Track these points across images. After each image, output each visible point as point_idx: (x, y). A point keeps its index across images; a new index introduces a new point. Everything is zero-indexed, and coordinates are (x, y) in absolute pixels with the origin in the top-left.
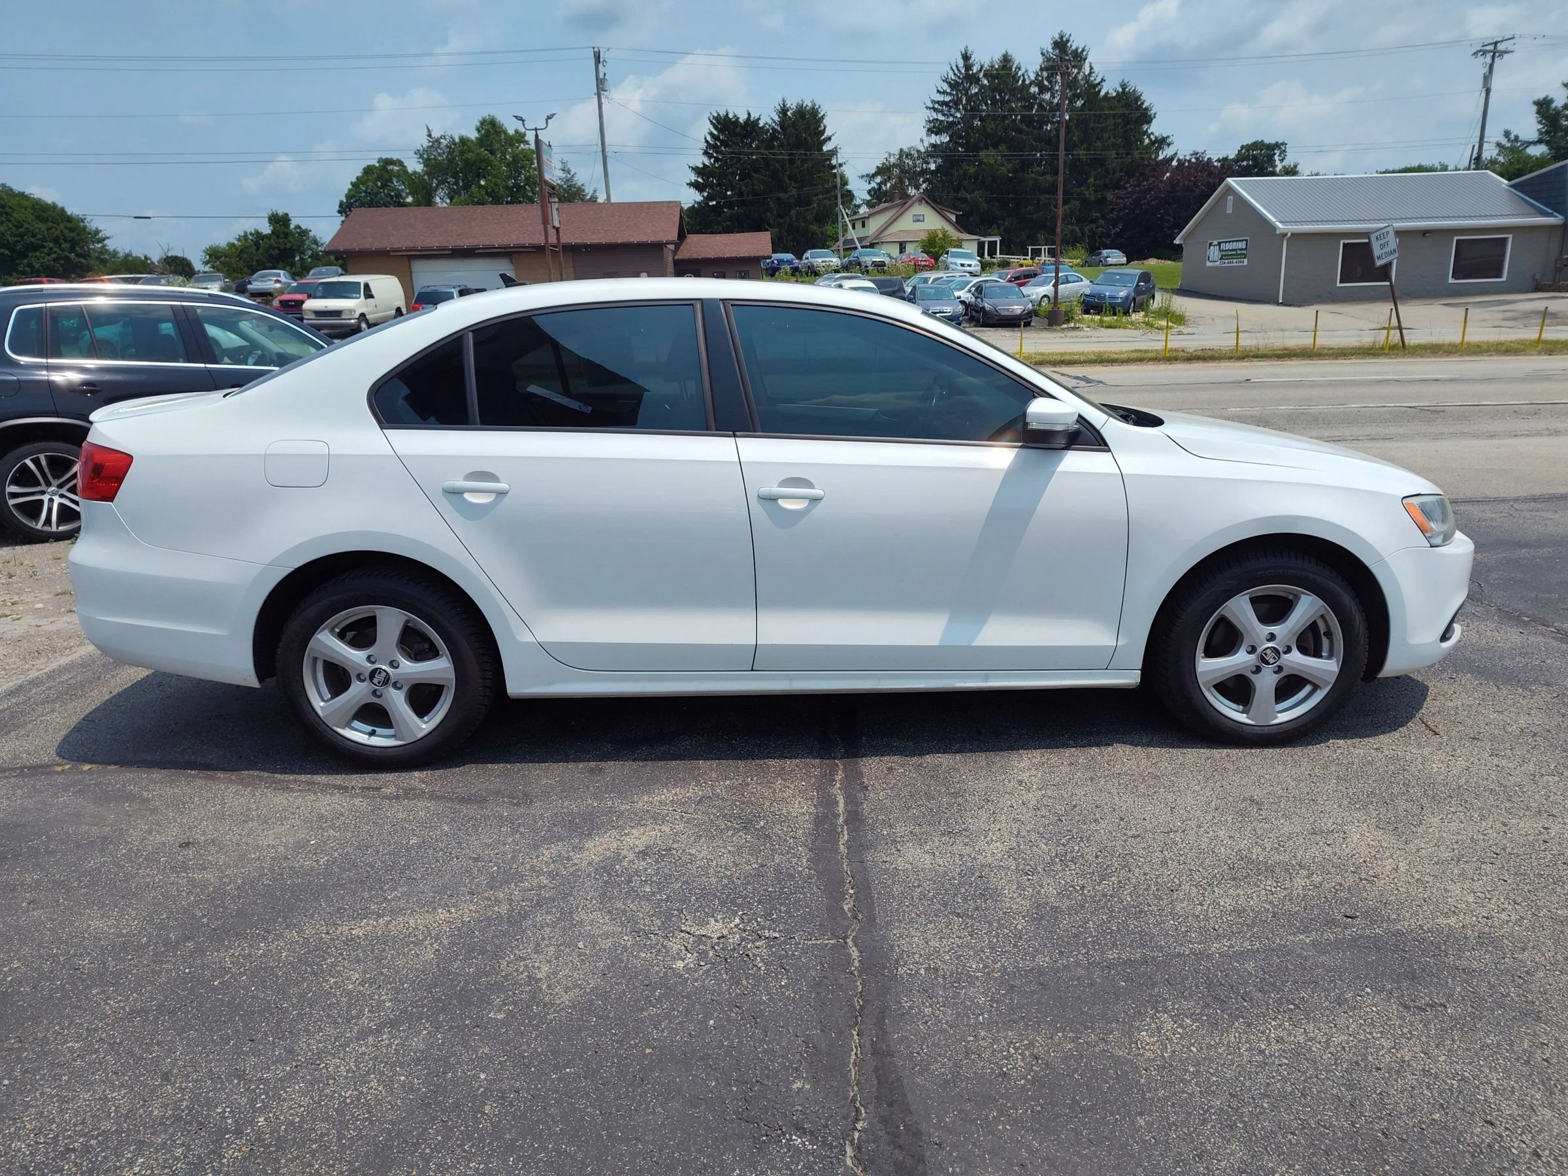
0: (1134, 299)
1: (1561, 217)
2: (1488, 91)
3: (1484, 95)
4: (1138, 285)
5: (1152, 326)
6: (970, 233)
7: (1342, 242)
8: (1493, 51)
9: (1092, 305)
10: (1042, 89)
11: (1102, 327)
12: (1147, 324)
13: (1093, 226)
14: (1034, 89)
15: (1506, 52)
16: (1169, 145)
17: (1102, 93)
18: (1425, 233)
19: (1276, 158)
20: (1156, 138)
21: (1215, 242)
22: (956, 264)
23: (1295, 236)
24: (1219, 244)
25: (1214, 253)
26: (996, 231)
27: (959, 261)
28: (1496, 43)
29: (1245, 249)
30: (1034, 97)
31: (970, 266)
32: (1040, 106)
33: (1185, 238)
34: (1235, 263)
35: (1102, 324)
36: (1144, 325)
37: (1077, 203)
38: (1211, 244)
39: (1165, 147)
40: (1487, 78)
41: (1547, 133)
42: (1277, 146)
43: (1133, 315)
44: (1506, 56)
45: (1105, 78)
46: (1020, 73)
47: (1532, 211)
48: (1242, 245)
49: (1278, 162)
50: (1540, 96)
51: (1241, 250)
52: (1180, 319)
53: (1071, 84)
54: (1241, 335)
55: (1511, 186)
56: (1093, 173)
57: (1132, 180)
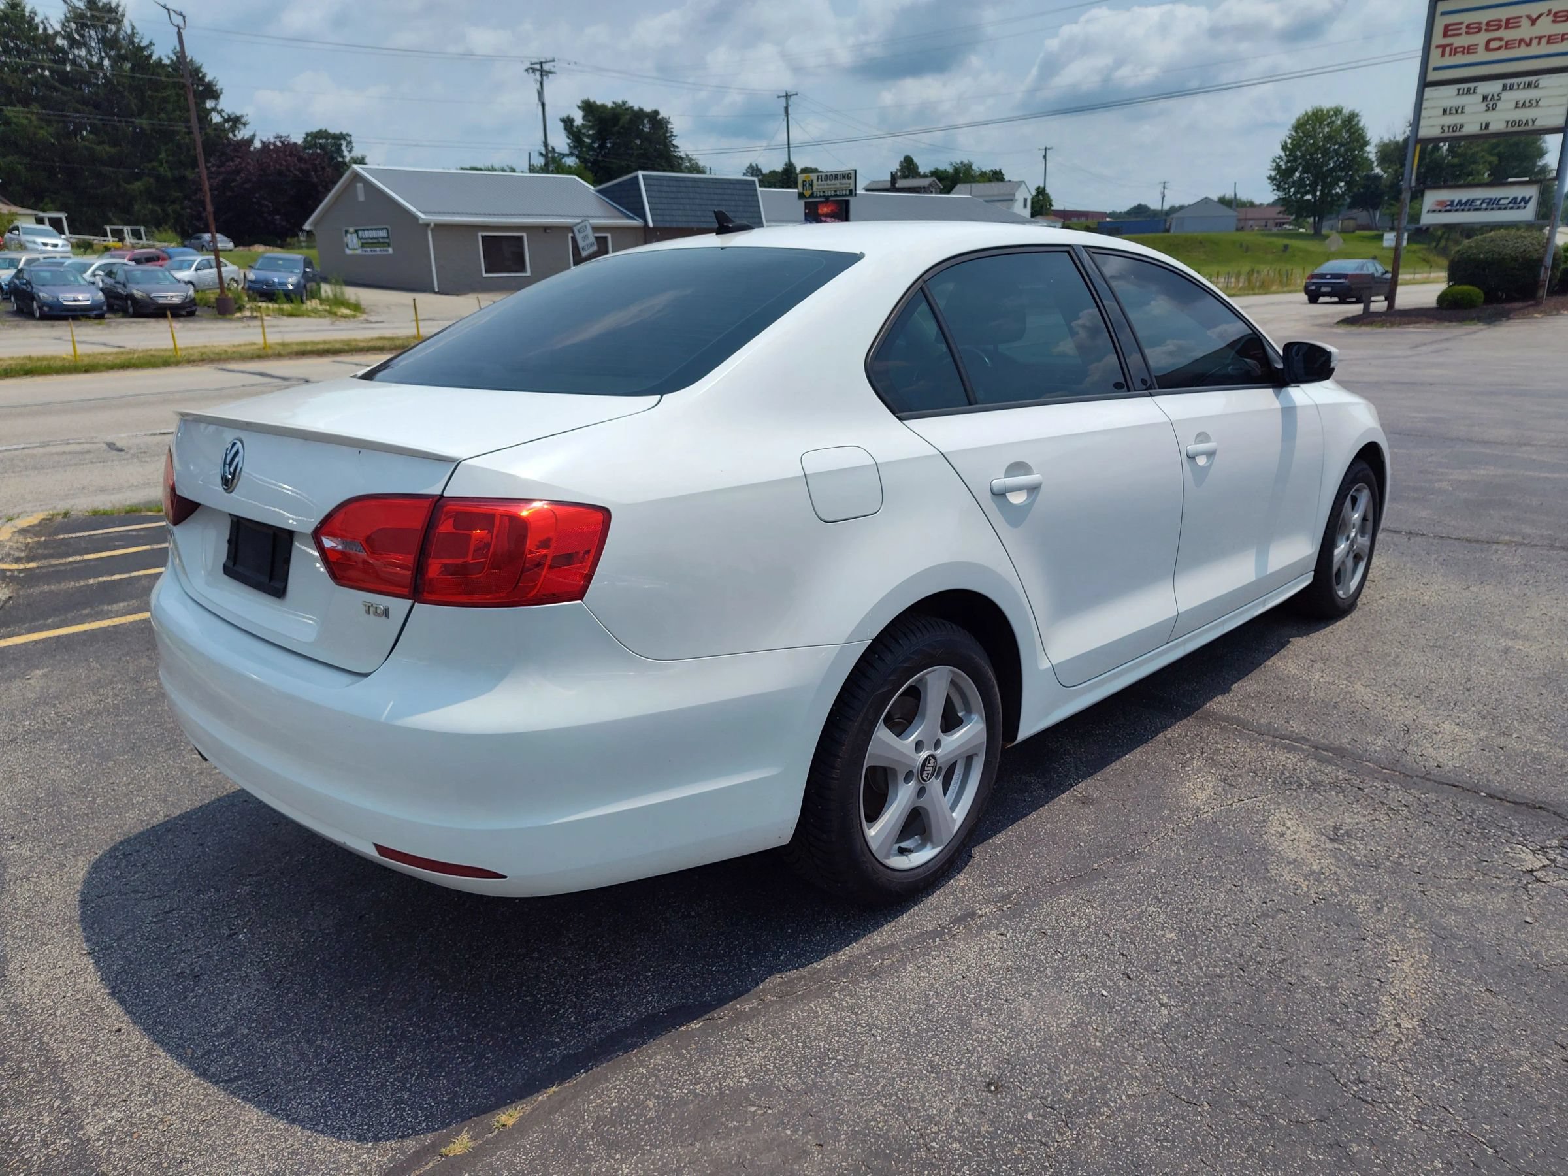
0: (305, 286)
1: (641, 221)
2: (543, 105)
3: (540, 108)
4: (305, 272)
5: (335, 314)
6: (23, 207)
7: (480, 234)
8: (541, 70)
9: (266, 293)
10: (73, 43)
11: (283, 315)
12: (330, 312)
13: (177, 207)
14: (60, 42)
15: (551, 72)
16: (245, 125)
17: (155, 57)
18: (546, 228)
19: (344, 148)
20: (229, 116)
21: (351, 230)
22: (35, 243)
23: (439, 227)
24: (356, 231)
25: (352, 240)
26: (50, 205)
27: (40, 240)
28: (541, 63)
29: (388, 238)
30: (61, 49)
31: (56, 246)
32: (74, 63)
33: (315, 224)
34: (378, 251)
35: (282, 313)
36: (326, 314)
37: (151, 180)
38: (347, 232)
39: (241, 126)
40: (540, 93)
41: (575, 147)
42: (342, 137)
43: (309, 303)
44: (550, 75)
45: (154, 42)
46: (37, 20)
47: (619, 214)
48: (383, 233)
49: (346, 153)
50: (565, 115)
51: (383, 238)
52: (357, 307)
53: (110, 43)
54: (421, 324)
55: (599, 191)
56: (163, 148)
57: (212, 159)
